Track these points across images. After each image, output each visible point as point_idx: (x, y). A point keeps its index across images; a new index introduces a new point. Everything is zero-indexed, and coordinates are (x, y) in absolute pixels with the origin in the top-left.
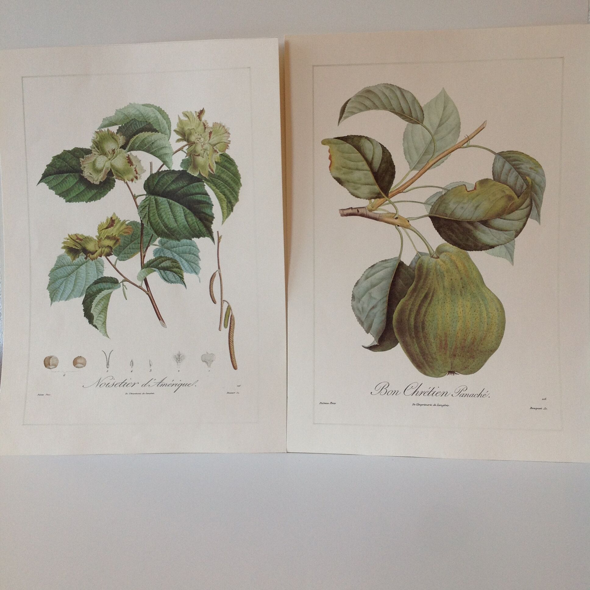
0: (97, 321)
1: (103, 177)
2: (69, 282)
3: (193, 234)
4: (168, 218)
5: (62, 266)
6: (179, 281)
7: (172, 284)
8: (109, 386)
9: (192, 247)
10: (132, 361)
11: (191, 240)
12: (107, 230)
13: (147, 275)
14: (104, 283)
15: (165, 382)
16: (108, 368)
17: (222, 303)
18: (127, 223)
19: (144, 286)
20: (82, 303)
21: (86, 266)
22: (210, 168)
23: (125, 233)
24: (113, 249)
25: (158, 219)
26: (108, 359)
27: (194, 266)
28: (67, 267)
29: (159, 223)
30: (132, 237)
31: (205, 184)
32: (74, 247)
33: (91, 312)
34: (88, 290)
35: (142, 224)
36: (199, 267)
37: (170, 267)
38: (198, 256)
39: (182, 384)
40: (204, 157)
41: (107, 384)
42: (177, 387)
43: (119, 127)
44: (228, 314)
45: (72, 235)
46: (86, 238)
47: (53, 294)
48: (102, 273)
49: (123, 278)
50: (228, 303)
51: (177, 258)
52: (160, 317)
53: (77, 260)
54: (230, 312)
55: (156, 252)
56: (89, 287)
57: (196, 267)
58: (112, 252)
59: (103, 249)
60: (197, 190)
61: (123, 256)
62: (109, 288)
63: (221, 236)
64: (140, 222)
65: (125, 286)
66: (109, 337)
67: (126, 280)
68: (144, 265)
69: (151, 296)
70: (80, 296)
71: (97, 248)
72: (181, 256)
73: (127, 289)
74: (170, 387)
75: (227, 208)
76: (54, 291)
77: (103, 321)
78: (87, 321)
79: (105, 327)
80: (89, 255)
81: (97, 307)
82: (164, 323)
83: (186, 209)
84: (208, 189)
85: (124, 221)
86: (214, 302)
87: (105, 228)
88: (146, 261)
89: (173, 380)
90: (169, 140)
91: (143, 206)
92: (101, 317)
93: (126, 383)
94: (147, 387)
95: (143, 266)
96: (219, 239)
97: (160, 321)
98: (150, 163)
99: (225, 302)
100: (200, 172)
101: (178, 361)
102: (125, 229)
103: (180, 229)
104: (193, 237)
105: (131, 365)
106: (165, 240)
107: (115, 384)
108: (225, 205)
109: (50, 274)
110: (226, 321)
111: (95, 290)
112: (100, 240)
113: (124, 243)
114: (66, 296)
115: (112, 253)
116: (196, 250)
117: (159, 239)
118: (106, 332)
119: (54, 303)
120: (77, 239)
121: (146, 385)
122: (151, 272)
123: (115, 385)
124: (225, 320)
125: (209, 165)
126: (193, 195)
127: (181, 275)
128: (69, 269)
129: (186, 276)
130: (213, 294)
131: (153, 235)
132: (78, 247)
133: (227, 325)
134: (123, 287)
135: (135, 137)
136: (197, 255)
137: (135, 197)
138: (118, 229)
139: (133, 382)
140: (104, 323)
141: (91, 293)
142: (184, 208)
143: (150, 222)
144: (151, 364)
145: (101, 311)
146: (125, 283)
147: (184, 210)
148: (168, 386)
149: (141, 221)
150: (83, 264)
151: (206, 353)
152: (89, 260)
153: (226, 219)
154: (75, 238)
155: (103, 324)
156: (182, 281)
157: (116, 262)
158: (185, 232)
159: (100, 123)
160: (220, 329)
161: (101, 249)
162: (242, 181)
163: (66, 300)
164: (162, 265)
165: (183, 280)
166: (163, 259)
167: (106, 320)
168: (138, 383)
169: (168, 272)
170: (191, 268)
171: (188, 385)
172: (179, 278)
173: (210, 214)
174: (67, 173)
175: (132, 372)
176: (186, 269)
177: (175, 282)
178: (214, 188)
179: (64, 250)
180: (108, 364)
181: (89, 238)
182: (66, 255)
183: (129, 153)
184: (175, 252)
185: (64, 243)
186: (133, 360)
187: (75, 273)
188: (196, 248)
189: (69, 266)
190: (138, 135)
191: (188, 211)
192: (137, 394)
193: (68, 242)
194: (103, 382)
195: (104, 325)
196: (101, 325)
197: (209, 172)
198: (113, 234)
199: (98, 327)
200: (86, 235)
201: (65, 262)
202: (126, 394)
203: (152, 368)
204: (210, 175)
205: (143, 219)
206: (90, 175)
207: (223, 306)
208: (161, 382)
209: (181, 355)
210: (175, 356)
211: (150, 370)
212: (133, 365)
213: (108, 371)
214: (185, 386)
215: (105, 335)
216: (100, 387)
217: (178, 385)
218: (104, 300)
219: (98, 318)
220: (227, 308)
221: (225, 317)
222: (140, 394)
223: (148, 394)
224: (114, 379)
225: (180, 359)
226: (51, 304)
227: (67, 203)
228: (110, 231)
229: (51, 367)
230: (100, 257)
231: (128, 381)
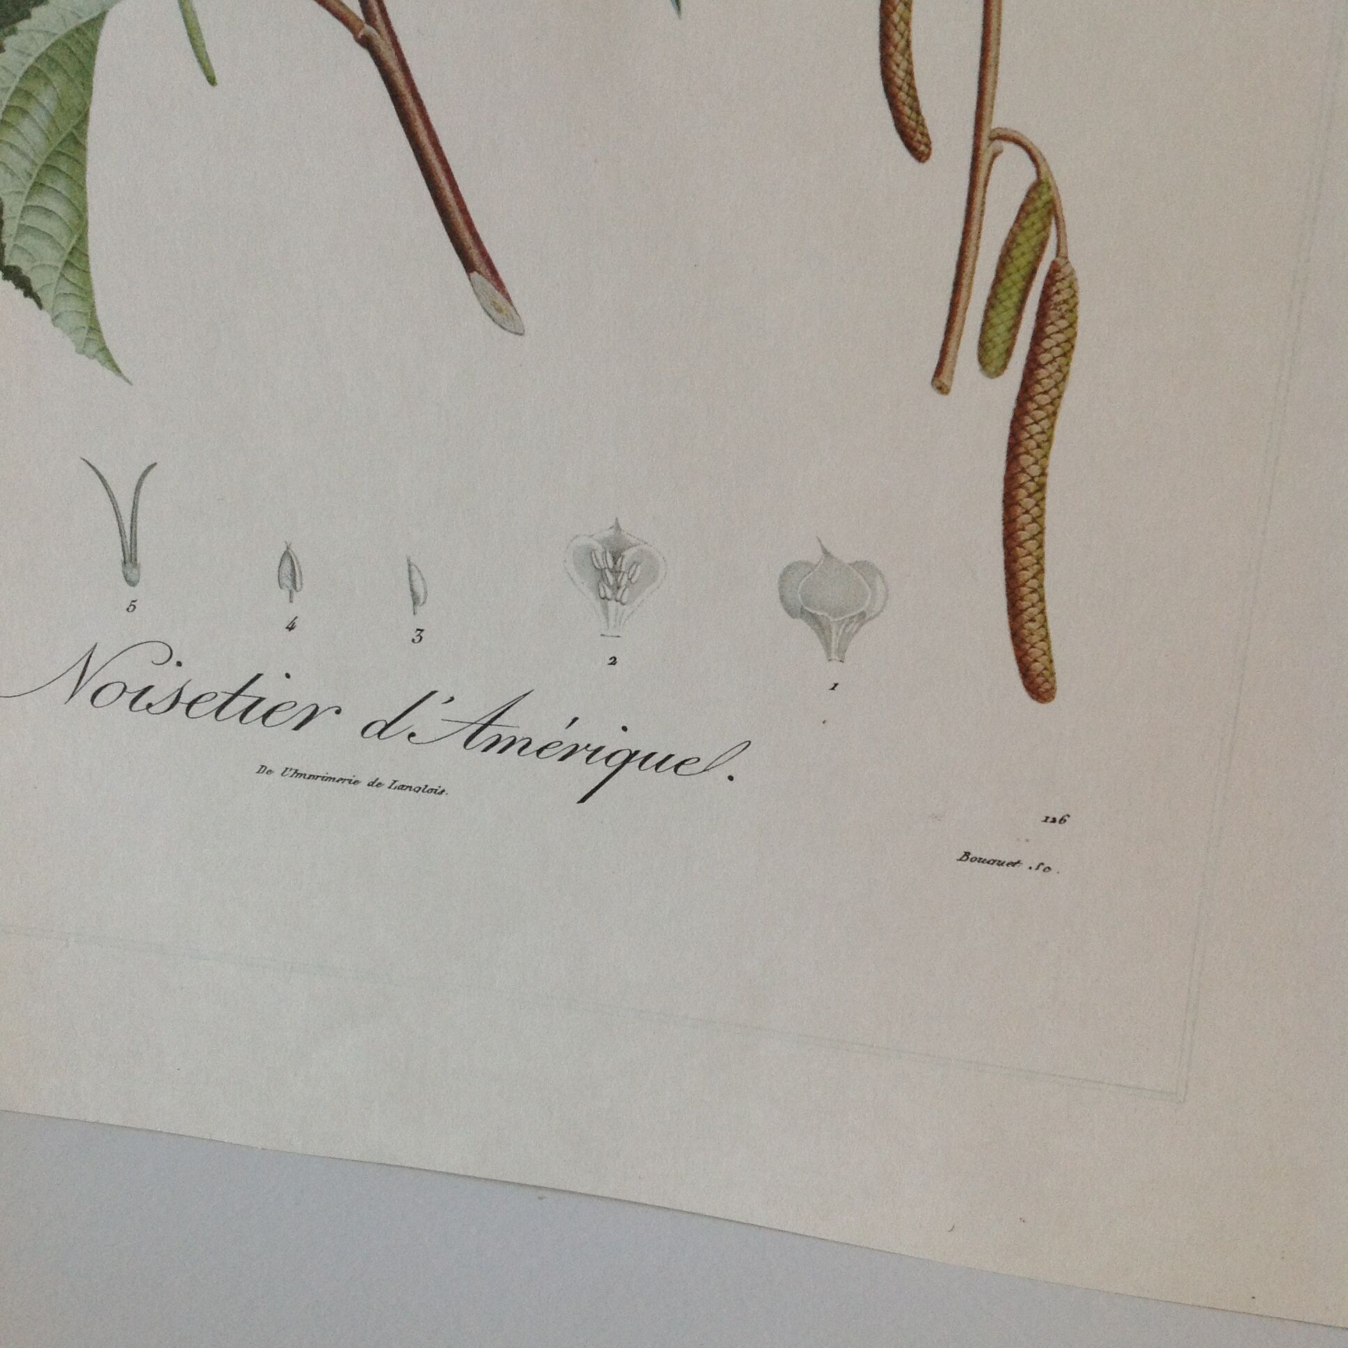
0: (29, 241)
8: (150, 705)
10: (287, 554)
15: (515, 724)
16: (132, 584)
17: (985, 158)
26: (127, 525)
39: (631, 756)
41: (135, 687)
42: (599, 770)
44: (1022, 259)
50: (1034, 159)
54: (1043, 245)
66: (117, 370)
69: (393, 64)
74: (550, 762)
77: (67, 243)
79: (85, 293)
86: (906, 143)
89: (575, 719)
92: (48, 212)
93: (261, 700)
94: (396, 741)
97: (475, 275)
99: (1008, 147)
101: (609, 594)
105: (287, 580)
107: (186, 698)
110: (1002, 319)
118: (94, 328)
121: (388, 726)
123: (190, 706)
124: (992, 303)
130: (910, 73)
133: (1009, 352)
140: (77, 259)
144: (420, 591)
145: (48, 167)
148: (539, 751)
151: (818, 556)
155: (68, 264)
160: (944, 379)
167: (82, 238)
168: (338, 712)
171: (677, 767)
175: (291, 627)
180: (130, 559)
186: (296, 551)
192: (331, 784)
194: (112, 673)
195: (71, 275)
196: (56, 275)
199: (36, 286)
202: (263, 769)
207: (986, 185)
208: (490, 723)
209: (628, 554)
210: (591, 552)
211: (414, 635)
212: (298, 586)
213: (132, 606)
214: (658, 766)
215: (92, 348)
216: (92, 701)
217: (608, 759)
218: (57, 79)
219: (36, 201)
220: (1022, 208)
221: (998, 280)
222: (350, 781)
223: (402, 787)
224: (179, 664)
225: (624, 582)
231: (271, 690)
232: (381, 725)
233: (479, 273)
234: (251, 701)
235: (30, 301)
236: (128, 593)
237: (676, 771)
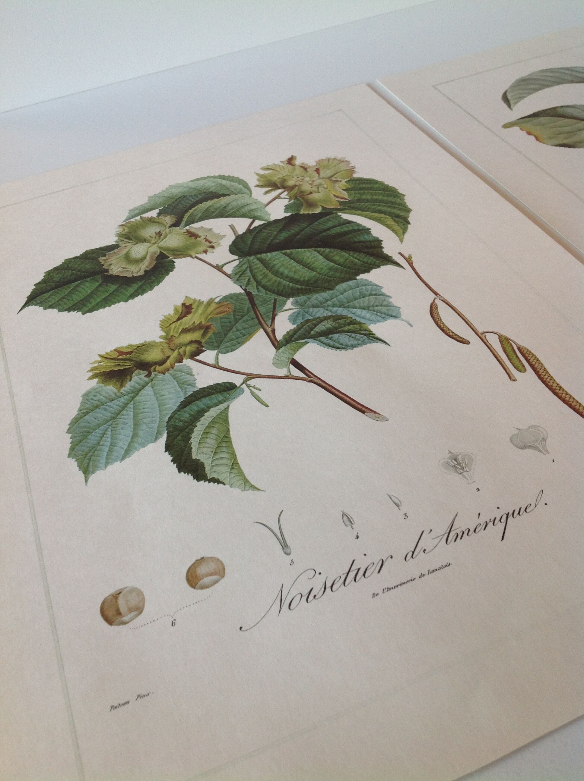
0: (216, 469)
1: (150, 264)
2: (120, 426)
3: (354, 271)
4: (295, 272)
5: (97, 407)
6: (367, 341)
7: (355, 349)
8: (315, 596)
9: (364, 287)
10: (344, 514)
11: (356, 279)
12: (180, 321)
13: (293, 355)
14: (203, 399)
15: (460, 526)
16: (288, 554)
17: (484, 338)
18: (217, 300)
19: (296, 372)
20: (164, 450)
21: (152, 387)
22: (338, 197)
23: (218, 314)
24: (203, 342)
25: (275, 278)
26: (279, 535)
27: (384, 309)
28: (109, 404)
29: (279, 283)
30: (234, 315)
31: (339, 214)
32: (116, 369)
33: (194, 457)
34: (170, 423)
35: (249, 294)
36: (396, 307)
37: (335, 328)
38: (382, 294)
39: (508, 515)
40: (320, 192)
41: (305, 592)
42: (500, 527)
43: (159, 210)
44: (509, 350)
45: (107, 354)
46: (138, 347)
47: (86, 461)
48: (193, 385)
49: (244, 377)
50: (495, 333)
51: (341, 311)
52: (362, 409)
53: (129, 386)
54: (511, 345)
55: (293, 319)
56: (170, 419)
57: (388, 310)
58: (203, 347)
59: (181, 350)
60: (330, 224)
61: (228, 344)
62: (221, 403)
63: (410, 256)
64: (243, 291)
65: (254, 387)
66: (259, 489)
67: (251, 376)
68: (278, 342)
69: (319, 382)
70: (156, 439)
71: (168, 352)
72: (348, 307)
73: (260, 390)
74: (481, 533)
75: (396, 224)
76: (86, 455)
77: (230, 463)
78: (187, 479)
79: (241, 473)
80: (152, 369)
81: (203, 445)
82: (377, 415)
83: (323, 249)
84: (345, 216)
85: (211, 301)
86: (463, 343)
87: (175, 320)
88: (280, 335)
89: (479, 514)
90: (251, 196)
91: (239, 272)
92: (222, 458)
93: (359, 569)
94: (420, 556)
95: (277, 345)
96: (409, 261)
97: (366, 413)
98: (230, 226)
99: (487, 334)
100: (321, 206)
101: (462, 471)
102: (216, 309)
103: (325, 275)
104: (358, 275)
105: (348, 523)
106: (302, 298)
107: (329, 585)
108: (390, 222)
109: (69, 429)
110: (516, 361)
111: (188, 416)
112: (169, 339)
113: (222, 326)
114: (120, 449)
115: (204, 349)
116: (372, 288)
117: (291, 300)
118: (246, 481)
119: (92, 478)
120: (120, 355)
121: (413, 553)
122: (301, 347)
123: (332, 587)
124: (510, 360)
125: (334, 195)
126: (325, 231)
127: (366, 330)
128: (115, 405)
129: (376, 328)
130: (453, 332)
131: (275, 300)
132: (125, 365)
133: (524, 366)
134: (250, 390)
135: (191, 211)
136: (380, 293)
137: (219, 268)
138: (202, 314)
139: (377, 560)
140: (235, 465)
141: (180, 424)
142: (319, 249)
143: (262, 287)
144: (397, 501)
145: (218, 447)
146: (251, 382)
147: (318, 252)
148: (475, 531)
149: (245, 290)
150: (144, 387)
151: (517, 432)
152: (156, 375)
153: (404, 235)
154: (115, 355)
155: (232, 468)
156: (371, 338)
157: (217, 358)
158: (338, 275)
159: (126, 215)
160: (513, 378)
161: (176, 352)
162: (401, 191)
163: (123, 458)
164: (317, 329)
165: (374, 337)
166: (314, 322)
167: (235, 459)
168: (392, 557)
169: (336, 336)
170: (380, 314)
171: (525, 510)
172: (365, 337)
173: (371, 239)
174: (76, 280)
175: (357, 537)
176: (369, 320)
177: (359, 345)
178: (360, 212)
179: (96, 380)
180: (285, 546)
181: (145, 345)
182: (101, 387)
183: (187, 228)
184: (334, 306)
185: (92, 370)
186: (346, 511)
187: (131, 406)
188: (371, 285)
189: (113, 400)
190: (196, 207)
191: (328, 250)
192: (404, 586)
193: (101, 365)
194: (294, 593)
195: (234, 471)
196: (228, 474)
197: (338, 201)
198: (194, 323)
199: (222, 480)
200: (137, 341)
201: (102, 397)
202: (374, 595)
203: (404, 509)
204: (341, 203)
205: (246, 286)
206: (123, 270)
207: (488, 341)
208: (450, 531)
209: (459, 457)
210: (448, 463)
211: (404, 517)
212: (353, 522)
213: (292, 562)
214: (519, 513)
215: (247, 487)
216: (289, 608)
217: (500, 520)
218: (217, 426)
219: (214, 463)
220: (500, 341)
221: (507, 356)
222: (411, 580)
223: (433, 571)
224: (320, 573)
225: (464, 466)
226: (86, 481)
227: (85, 315)
228: (189, 321)
229: (125, 619)
230: (179, 363)
231: (361, 564)
232: (411, 553)
233: (367, 412)
234: (355, 572)
235: (221, 485)
236: (288, 558)
237: (526, 512)
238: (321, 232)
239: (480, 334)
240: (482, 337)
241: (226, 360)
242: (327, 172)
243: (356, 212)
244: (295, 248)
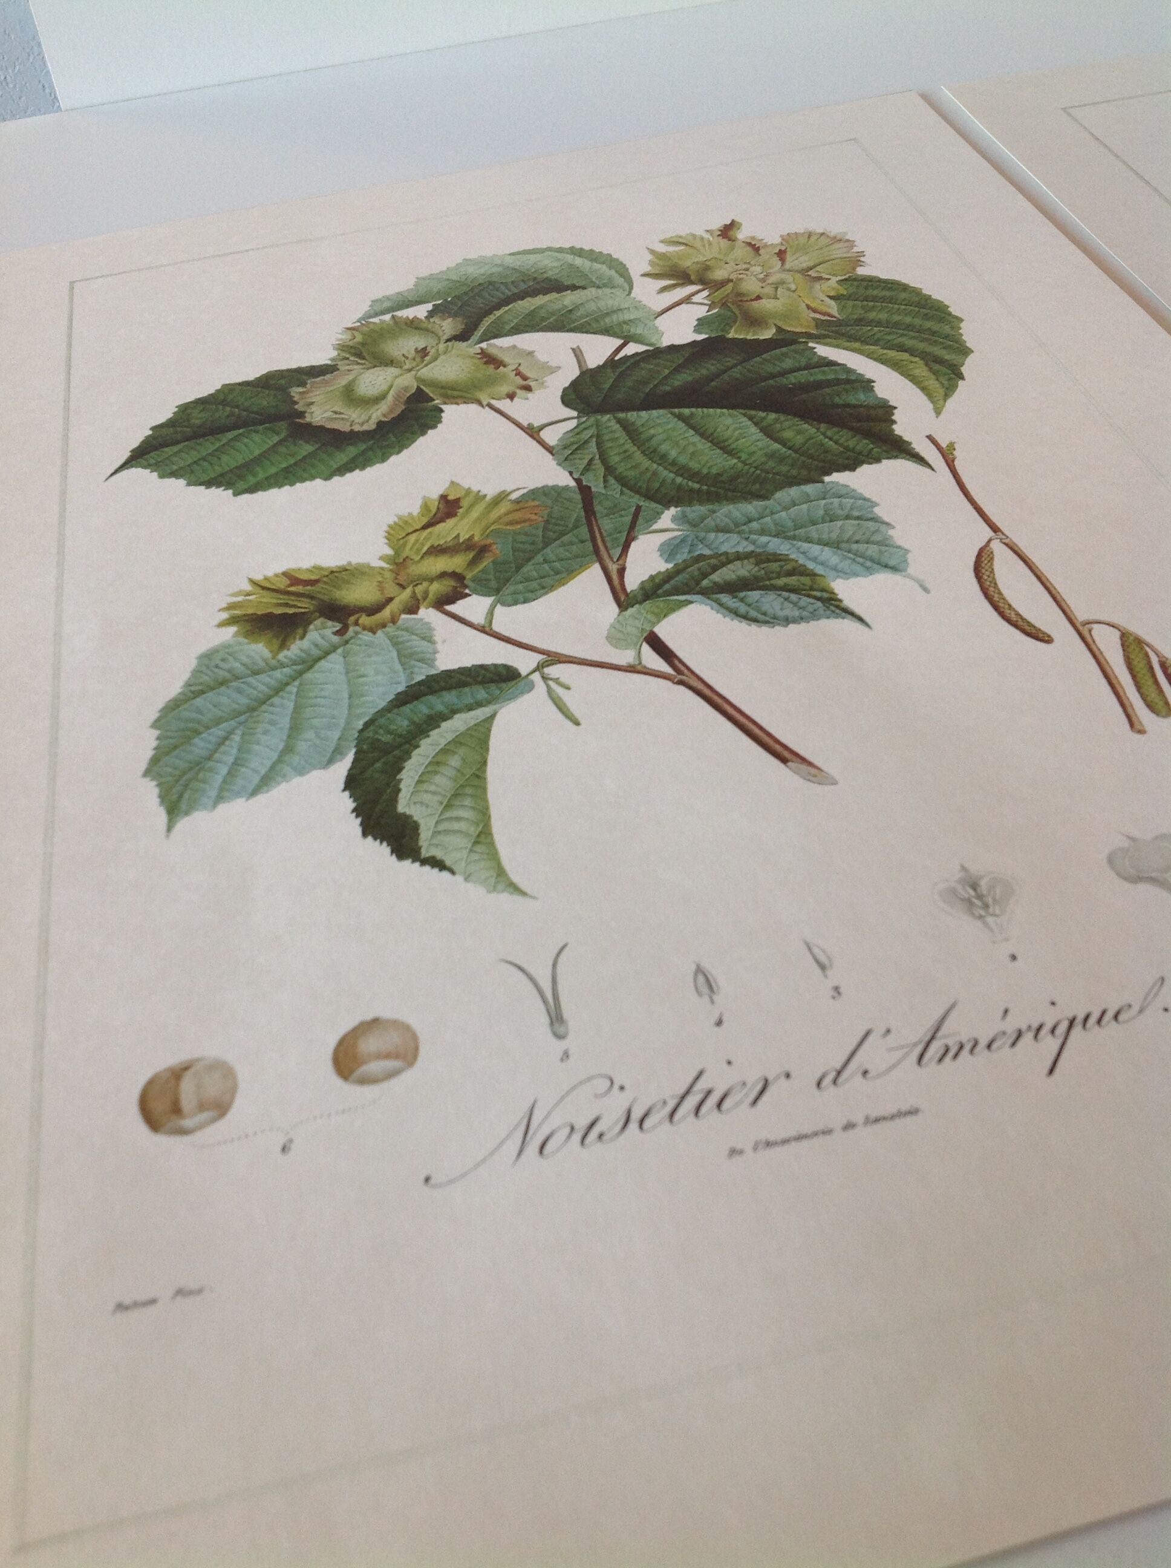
0: (441, 839)
1: (391, 411)
2: (261, 728)
3: (820, 464)
4: (693, 454)
5: (223, 683)
6: (821, 611)
7: (791, 626)
9: (836, 501)
10: (699, 970)
11: (823, 482)
12: (429, 530)
13: (654, 624)
14: (444, 693)
15: (957, 1030)
16: (560, 1037)
17: (1086, 633)
18: (514, 496)
19: (652, 659)
20: (342, 786)
21: (344, 657)
22: (815, 311)
23: (511, 523)
24: (468, 577)
25: (646, 463)
26: (549, 995)
27: (872, 550)
28: (250, 679)
29: (655, 473)
30: (545, 529)
31: (811, 345)
32: (279, 611)
33: (402, 807)
34: (366, 734)
35: (584, 490)
36: (899, 547)
37: (757, 579)
38: (875, 519)
39: (1072, 1022)
40: (778, 296)
41: (582, 1123)
42: (1050, 1044)
43: (434, 305)
44: (1140, 665)
45: (266, 579)
46: (332, 572)
47: (178, 788)
48: (430, 662)
49: (540, 657)
51: (776, 545)
52: (781, 753)
53: (297, 648)
54: (1147, 655)
55: (669, 550)
56: (367, 725)
57: (880, 552)
58: (466, 587)
59: (419, 590)
60: (788, 364)
61: (520, 587)
62: (479, 704)
63: (952, 446)
64: (572, 483)
65: (557, 681)
66: (523, 894)
67: (555, 658)
68: (627, 594)
69: (700, 686)
70: (331, 761)
71: (391, 589)
72: (794, 538)
73: (568, 688)
74: (1002, 1053)
75: (933, 377)
76: (181, 777)
77: (473, 831)
78: (379, 851)
79: (493, 856)
80: (352, 619)
81: (425, 786)
82: (813, 771)
83: (762, 414)
84: (823, 351)
85: (501, 497)
86: (1037, 638)
87: (418, 527)
88: (633, 582)
89: (1006, 1011)
90: (630, 293)
91: (573, 443)
92: (458, 819)
93: (709, 1092)
94: (853, 1081)
95: (623, 599)
96: (948, 456)
97: (790, 764)
98: (573, 350)
99: (1095, 626)
100: (775, 325)
101: (983, 913)
102: (509, 513)
103: (756, 468)
104: (829, 474)
105: (705, 990)
106: (697, 510)
107: (637, 1114)
108: (920, 369)
109: (157, 721)
111: (406, 723)
112: (398, 563)
113: (514, 550)
114: (250, 776)
115: (467, 591)
116: (854, 503)
117: (673, 511)
118: (501, 872)
119: (184, 824)
120: (291, 585)
121: (839, 1074)
122: (673, 610)
123: (641, 1122)
124: (1139, 687)
125: (808, 307)
126: (773, 376)
127: (823, 590)
128: (260, 684)
129: (845, 589)
130: (1018, 614)
131: (638, 509)
132: (299, 605)
133: (1167, 704)
134: (548, 686)
135: (498, 313)
136: (871, 516)
137: (533, 432)
138: (479, 519)
139: (754, 1077)
140: (483, 837)
141: (387, 738)
142: (753, 412)
143: (616, 478)
144: (823, 958)
145: (455, 795)
146: (553, 671)
147: (751, 418)
148: (989, 1046)
149: (578, 481)
150: (327, 653)
151: (1126, 843)
152: (357, 633)
153: (945, 401)
154: (283, 583)
155: (476, 842)
156: (832, 608)
157: (491, 613)
158: (784, 469)
159: (364, 308)
160: (1138, 727)
161: (408, 592)
162: (954, 310)
163: (255, 792)
164: (716, 577)
165: (838, 607)
166: (713, 561)
167: (487, 824)
168: (788, 1076)
169: (754, 595)
170: (861, 560)
171: (1115, 1017)
172: (819, 604)
173: (871, 401)
174: (236, 427)
175: (719, 1023)
176: (835, 569)
177: (802, 619)
178: (857, 345)
179: (232, 629)
180: (556, 1019)
181: (347, 570)
182: (240, 644)
183: (484, 345)
184: (762, 532)
185: (230, 607)
186: (706, 965)
187: (293, 689)
188: (852, 497)
189: (255, 673)
190: (510, 306)
191: (773, 416)
192: (805, 1143)
193: (250, 601)
194: (556, 1121)
195: (479, 848)
196: (465, 853)
197: (814, 319)
198: (457, 536)
199: (448, 863)
200: (331, 561)
201: (237, 665)
202: (734, 1152)
203: (836, 977)
204: (819, 324)
205: (582, 474)
206: (335, 416)
207: (1094, 642)
208: (933, 1038)
209: (984, 884)
210: (953, 891)
211: (832, 993)
212: (715, 989)
213: (566, 1055)
214: (1099, 1021)
215: (500, 887)
216: (541, 1152)
217: (1053, 1031)
218: (462, 751)
219: (441, 828)
220: (1123, 645)
221: (1134, 677)
222: (823, 1133)
223: (877, 1120)
224: (622, 1088)
225: (990, 901)
226: (169, 829)
227: (239, 497)
228: (447, 531)
229: (187, 1123)
230: (411, 614)
231: (717, 1080)
232: (833, 1075)
233: (792, 761)
234: (701, 1097)
235: (445, 874)
236: (559, 1046)
237: (1117, 1021)
238: (765, 379)
239: (1078, 625)
240: (1083, 632)
241: (508, 619)
242: (802, 259)
243: (849, 344)
244: (702, 407)
